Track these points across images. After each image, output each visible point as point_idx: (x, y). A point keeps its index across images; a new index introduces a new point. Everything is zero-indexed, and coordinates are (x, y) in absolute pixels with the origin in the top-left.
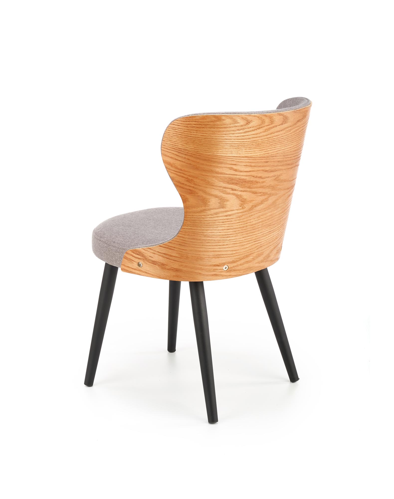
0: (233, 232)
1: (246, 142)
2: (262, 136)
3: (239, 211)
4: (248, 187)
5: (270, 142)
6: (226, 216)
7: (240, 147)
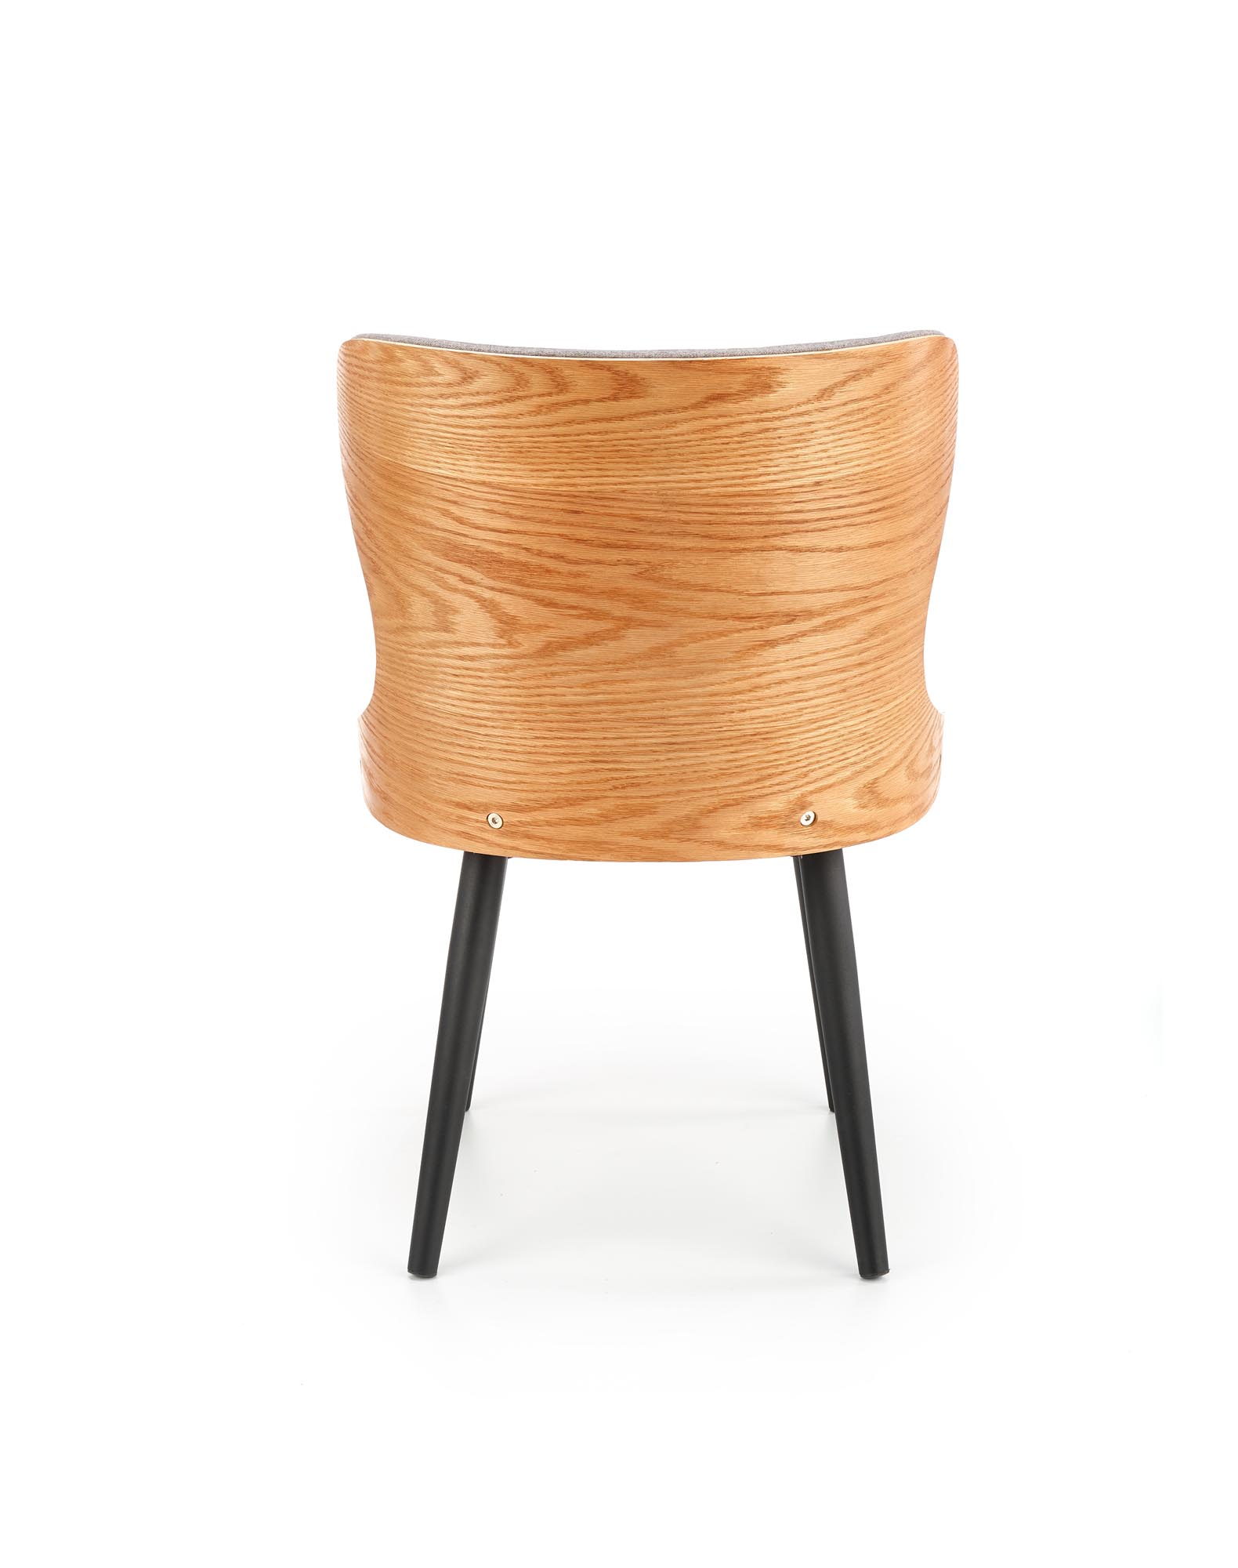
0: (493, 711)
1: (475, 439)
2: (530, 427)
3: (497, 651)
4: (514, 581)
5: (570, 448)
6: (461, 658)
7: (459, 450)
